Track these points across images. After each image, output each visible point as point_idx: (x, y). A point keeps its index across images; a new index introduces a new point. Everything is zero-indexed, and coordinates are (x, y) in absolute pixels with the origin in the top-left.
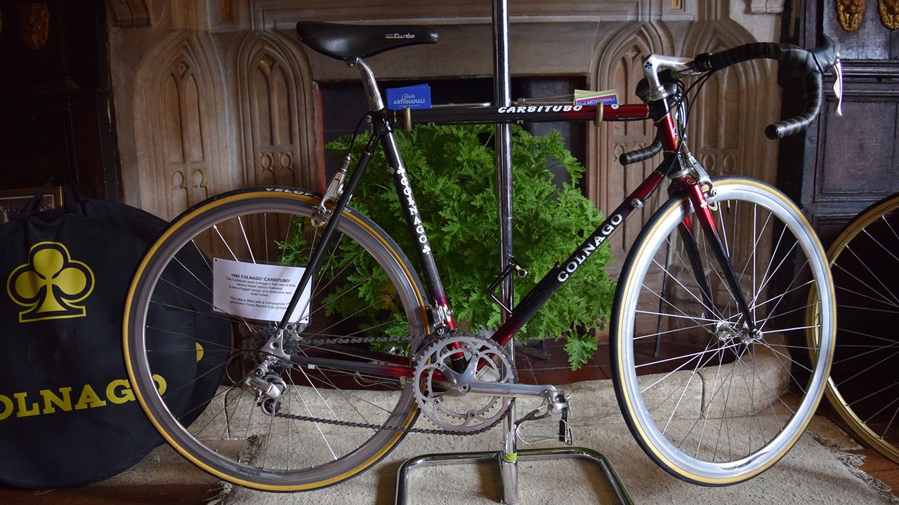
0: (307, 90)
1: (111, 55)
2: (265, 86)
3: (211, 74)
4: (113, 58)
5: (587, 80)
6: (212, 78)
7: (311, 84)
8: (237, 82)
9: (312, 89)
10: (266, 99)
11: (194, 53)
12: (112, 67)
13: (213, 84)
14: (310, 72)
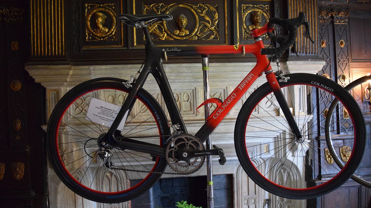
0: (125, 183)
1: (49, 179)
2: (108, 182)
3: (87, 179)
4: (49, 180)
5: (233, 176)
6: (87, 181)
7: (127, 181)
8: (97, 181)
9: (127, 183)
10: (109, 187)
11: (81, 173)
12: (49, 184)
13: (88, 183)
14: (126, 177)
